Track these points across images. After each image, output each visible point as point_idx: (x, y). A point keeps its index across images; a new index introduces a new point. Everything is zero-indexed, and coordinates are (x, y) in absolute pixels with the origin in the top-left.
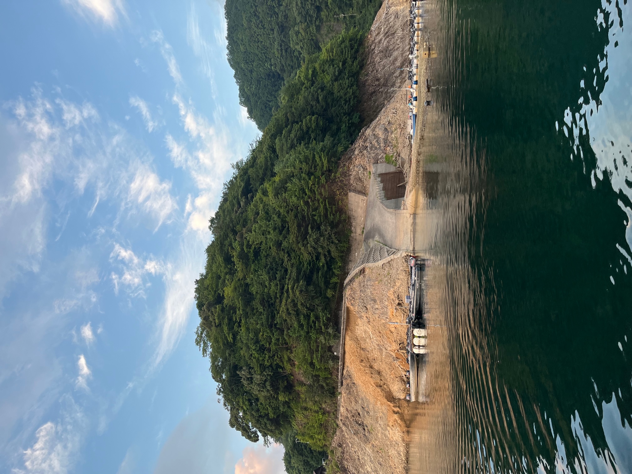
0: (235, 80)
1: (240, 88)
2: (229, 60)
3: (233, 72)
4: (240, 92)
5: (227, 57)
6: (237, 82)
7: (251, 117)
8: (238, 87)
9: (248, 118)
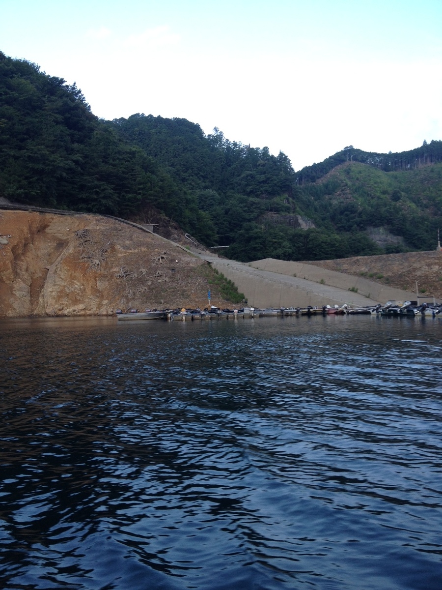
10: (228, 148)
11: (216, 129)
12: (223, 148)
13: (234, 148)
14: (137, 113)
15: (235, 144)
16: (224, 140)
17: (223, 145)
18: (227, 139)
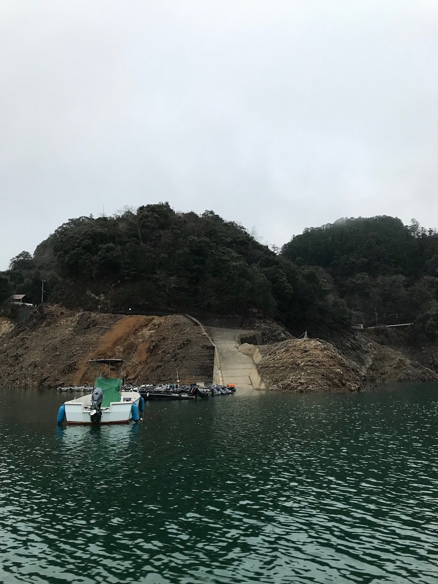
0: (326, 224)
1: (319, 228)
2: (343, 218)
3: (332, 223)
4: (316, 228)
5: (345, 217)
6: (324, 226)
7: (294, 238)
8: (319, 226)
9: (294, 235)
10: (424, 235)
11: (413, 220)
12: (418, 236)
13: (430, 234)
14: (341, 217)
15: (431, 231)
16: (420, 229)
17: (419, 233)
18: (422, 228)
